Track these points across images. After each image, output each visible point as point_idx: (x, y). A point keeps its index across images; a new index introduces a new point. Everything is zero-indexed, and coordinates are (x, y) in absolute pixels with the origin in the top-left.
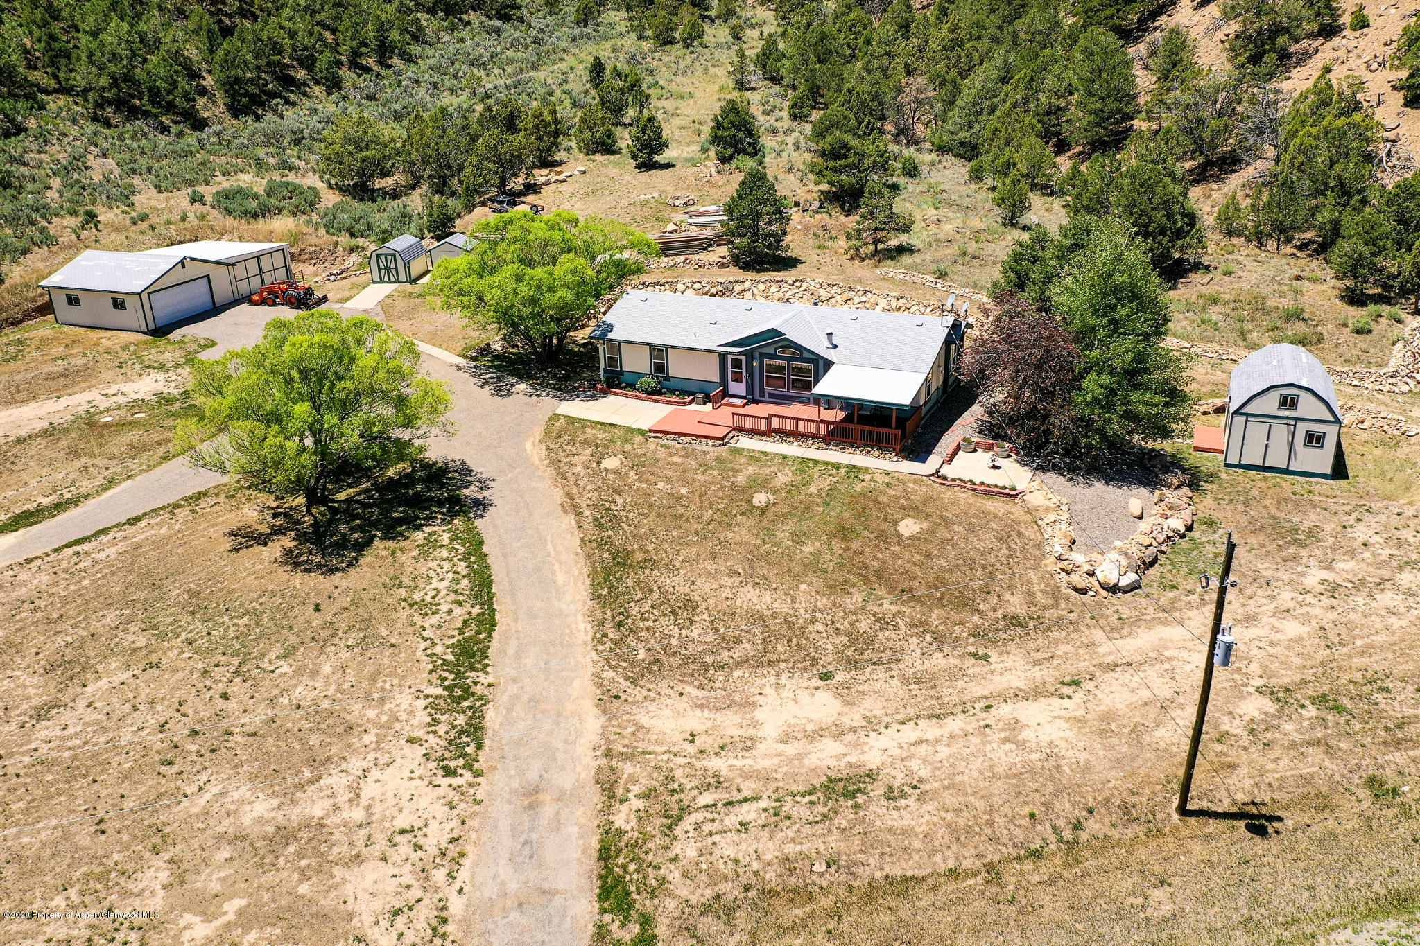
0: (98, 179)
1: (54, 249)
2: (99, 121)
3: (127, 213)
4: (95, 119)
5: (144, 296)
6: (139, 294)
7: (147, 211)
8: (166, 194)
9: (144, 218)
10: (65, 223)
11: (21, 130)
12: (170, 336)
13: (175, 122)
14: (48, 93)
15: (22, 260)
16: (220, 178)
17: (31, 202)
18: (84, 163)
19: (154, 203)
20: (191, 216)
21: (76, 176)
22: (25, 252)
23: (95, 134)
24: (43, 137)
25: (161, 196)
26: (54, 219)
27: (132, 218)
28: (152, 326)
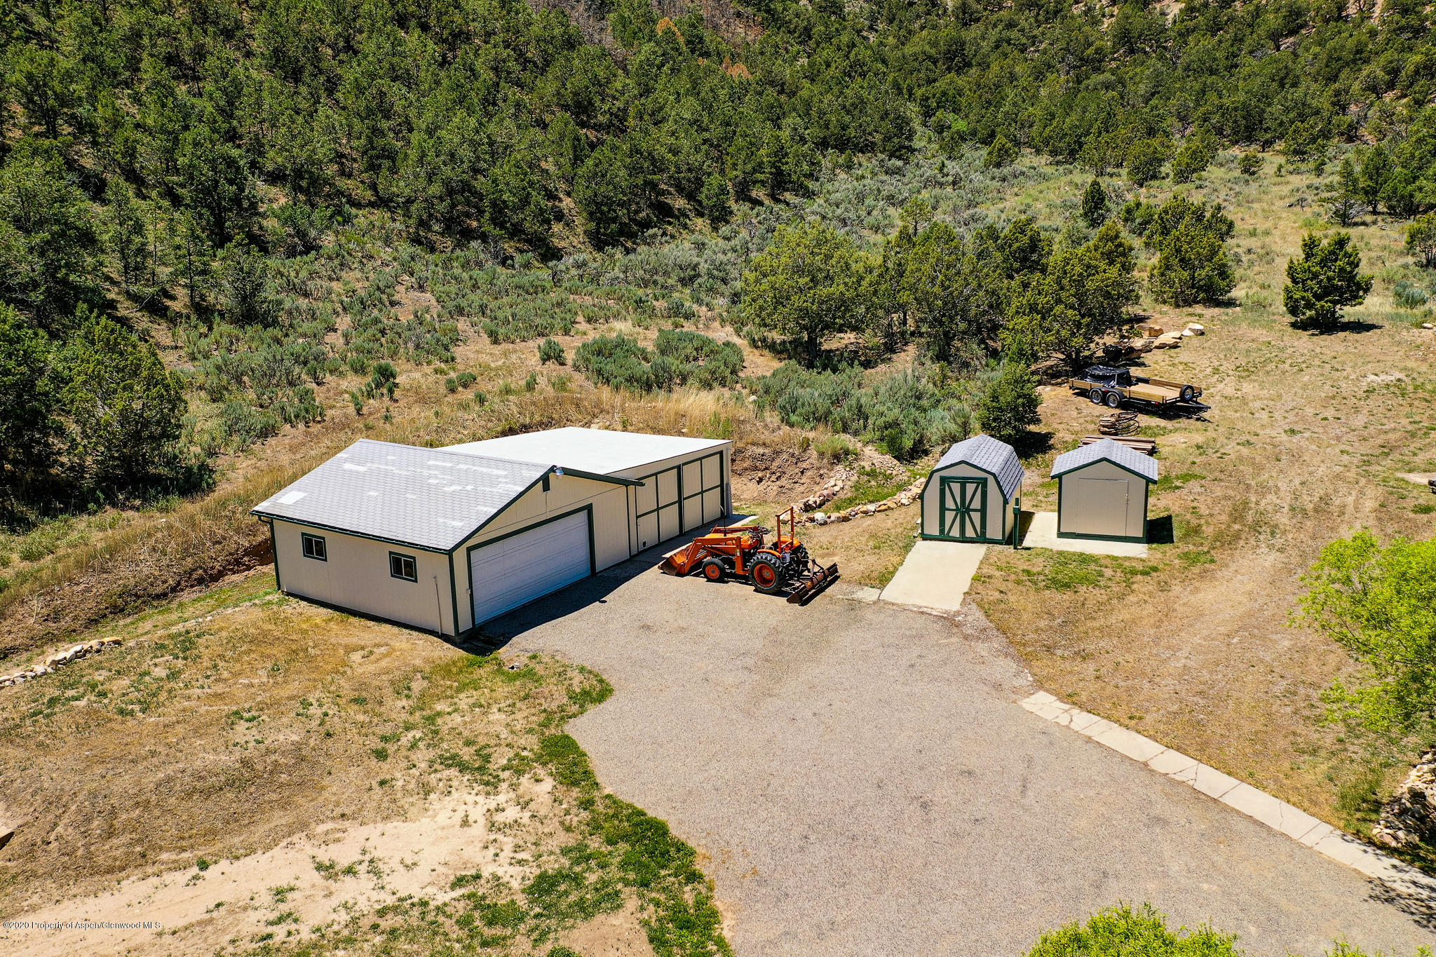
0: (406, 317)
1: (315, 428)
2: (420, 243)
3: (442, 372)
4: (416, 241)
5: (460, 557)
6: (450, 553)
7: (475, 371)
8: (504, 346)
9: (467, 382)
10: (344, 384)
11: (309, 247)
12: (504, 652)
13: (521, 251)
14: (358, 205)
15: (257, 447)
16: (583, 326)
17: (297, 349)
18: (389, 295)
19: (484, 358)
20: (542, 381)
21: (376, 313)
22: (267, 432)
23: (413, 259)
24: (341, 259)
25: (497, 349)
26: (328, 378)
27: (450, 381)
28: (466, 624)
